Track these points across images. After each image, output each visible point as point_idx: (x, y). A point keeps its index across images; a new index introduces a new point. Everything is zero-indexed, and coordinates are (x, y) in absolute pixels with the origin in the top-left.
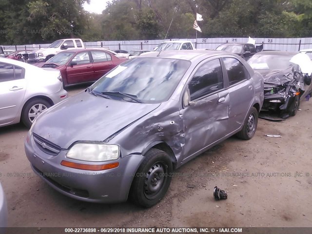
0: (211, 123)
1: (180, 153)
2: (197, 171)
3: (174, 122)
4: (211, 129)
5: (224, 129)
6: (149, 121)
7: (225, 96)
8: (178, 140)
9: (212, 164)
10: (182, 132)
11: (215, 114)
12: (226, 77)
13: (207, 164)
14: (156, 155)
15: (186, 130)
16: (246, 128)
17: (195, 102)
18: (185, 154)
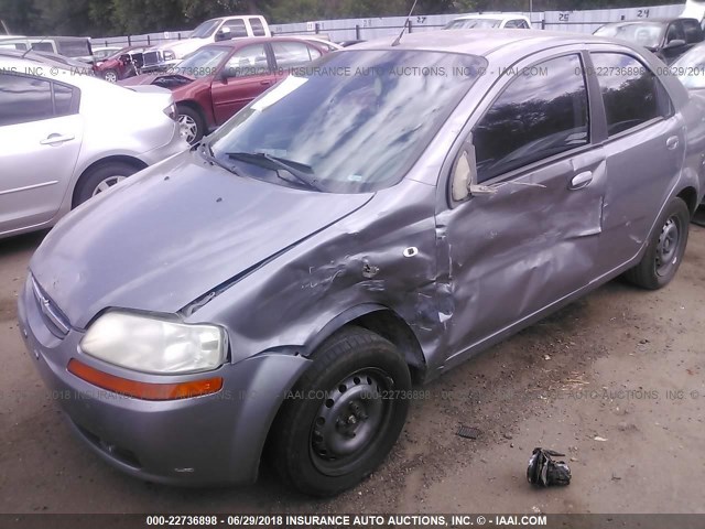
0: (544, 247)
1: (437, 341)
2: (496, 383)
3: (415, 250)
4: (547, 264)
5: (585, 263)
6: (329, 249)
7: (592, 167)
8: (432, 303)
9: (542, 364)
10: (444, 279)
11: (561, 221)
12: (598, 110)
13: (530, 360)
14: (352, 353)
15: (459, 271)
16: (653, 257)
17: (491, 189)
18: (452, 341)
